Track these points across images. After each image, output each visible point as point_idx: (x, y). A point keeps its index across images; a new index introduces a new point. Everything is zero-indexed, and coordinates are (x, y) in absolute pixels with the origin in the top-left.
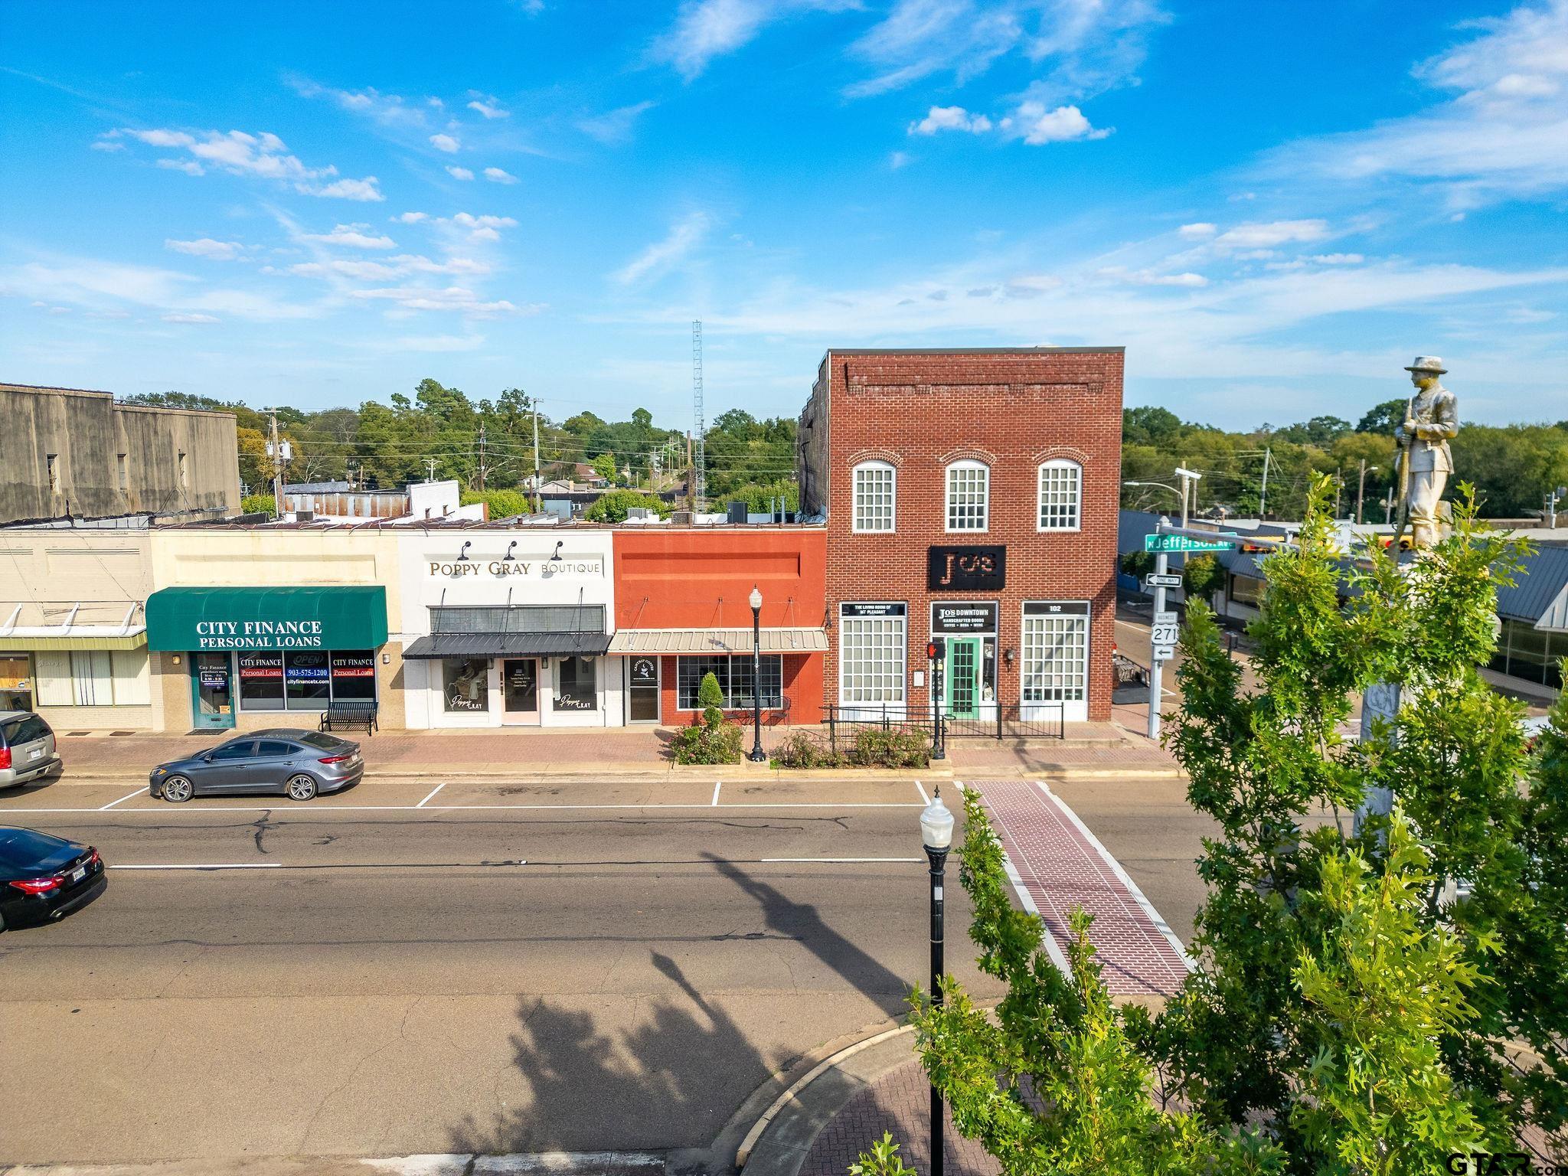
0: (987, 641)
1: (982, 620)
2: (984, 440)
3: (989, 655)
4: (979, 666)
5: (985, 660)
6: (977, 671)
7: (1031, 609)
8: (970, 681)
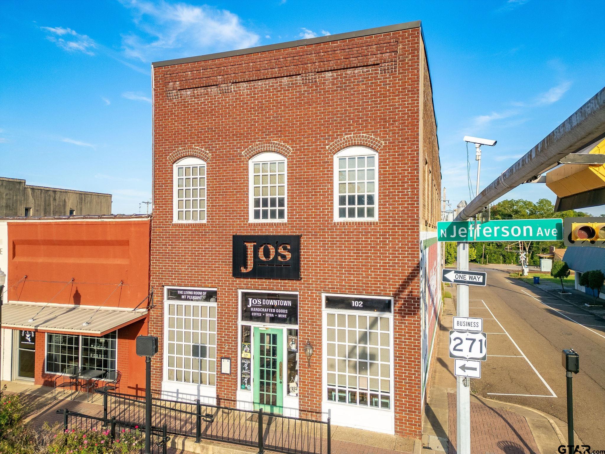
0: (290, 332)
1: (286, 311)
2: (280, 132)
3: (293, 347)
4: (283, 357)
5: (290, 352)
6: (281, 364)
7: (332, 302)
8: (274, 373)
